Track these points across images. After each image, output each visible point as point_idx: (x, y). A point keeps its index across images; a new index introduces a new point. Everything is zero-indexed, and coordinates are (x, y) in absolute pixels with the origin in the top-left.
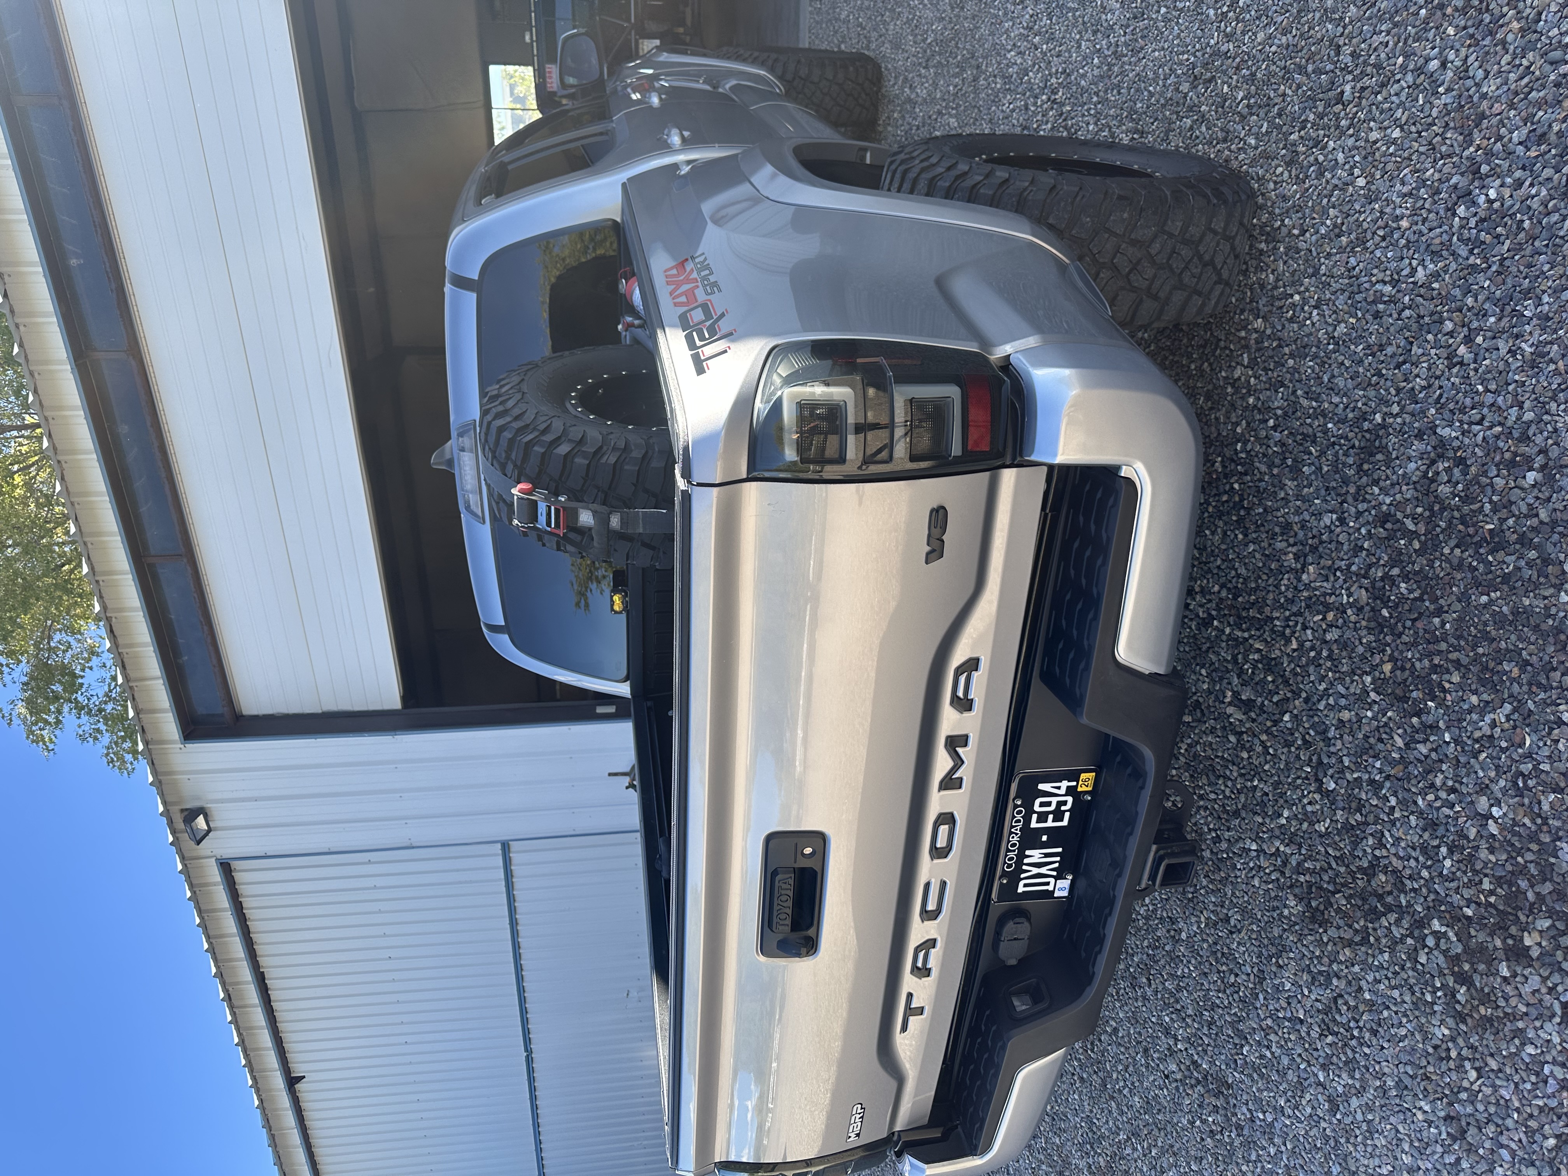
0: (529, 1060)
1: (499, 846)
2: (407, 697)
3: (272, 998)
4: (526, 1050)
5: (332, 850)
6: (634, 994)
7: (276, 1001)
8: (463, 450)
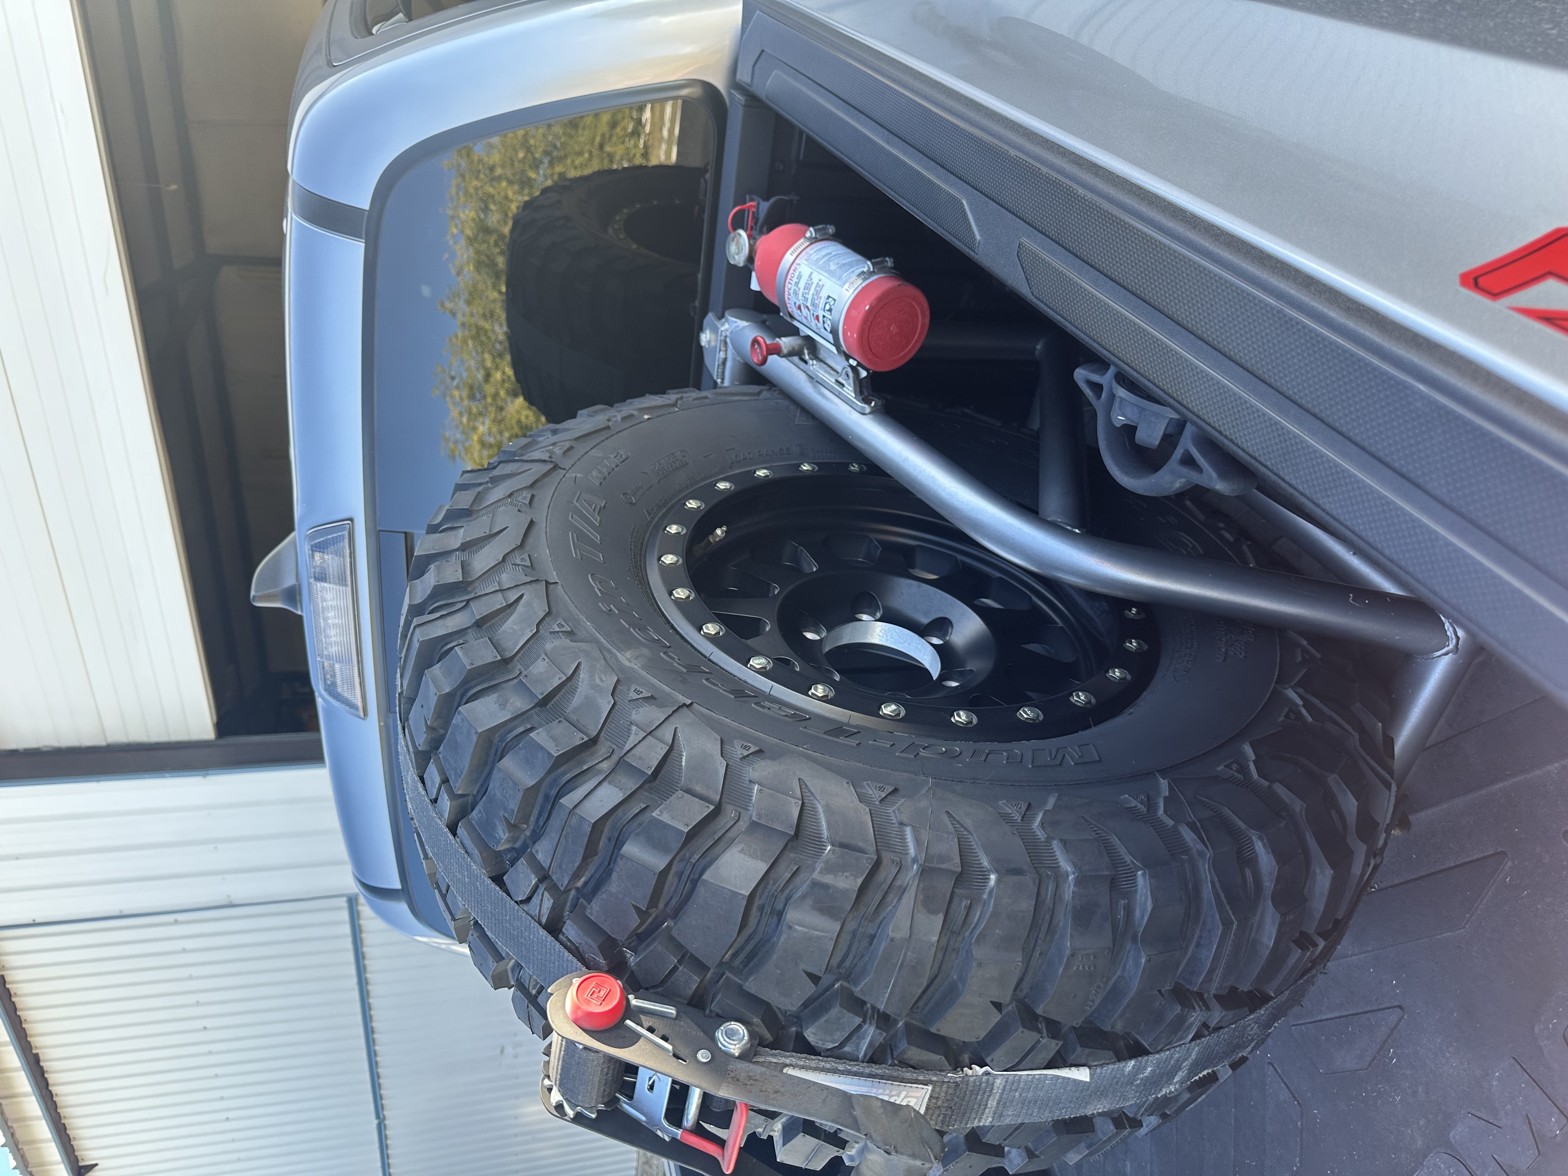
0: (381, 1128)
1: (345, 899)
2: (223, 727)
3: (50, 1081)
4: (378, 1117)
5: (126, 912)
6: (509, 1050)
7: (55, 1085)
8: (322, 577)
